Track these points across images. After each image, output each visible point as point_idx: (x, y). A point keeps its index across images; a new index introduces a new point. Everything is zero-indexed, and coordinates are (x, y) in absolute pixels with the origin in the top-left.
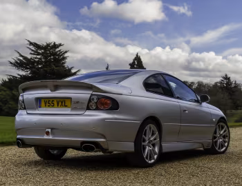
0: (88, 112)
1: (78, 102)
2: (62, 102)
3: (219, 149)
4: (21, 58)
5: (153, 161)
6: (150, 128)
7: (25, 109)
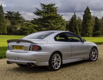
0: (30, 52)
1: (26, 48)
2: (21, 47)
3: (93, 59)
4: (38, 11)
5: (58, 68)
6: (56, 56)
7: (9, 49)
